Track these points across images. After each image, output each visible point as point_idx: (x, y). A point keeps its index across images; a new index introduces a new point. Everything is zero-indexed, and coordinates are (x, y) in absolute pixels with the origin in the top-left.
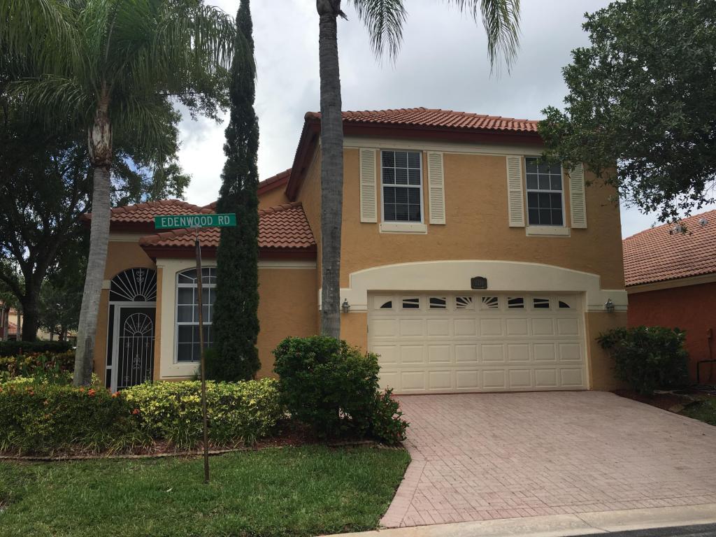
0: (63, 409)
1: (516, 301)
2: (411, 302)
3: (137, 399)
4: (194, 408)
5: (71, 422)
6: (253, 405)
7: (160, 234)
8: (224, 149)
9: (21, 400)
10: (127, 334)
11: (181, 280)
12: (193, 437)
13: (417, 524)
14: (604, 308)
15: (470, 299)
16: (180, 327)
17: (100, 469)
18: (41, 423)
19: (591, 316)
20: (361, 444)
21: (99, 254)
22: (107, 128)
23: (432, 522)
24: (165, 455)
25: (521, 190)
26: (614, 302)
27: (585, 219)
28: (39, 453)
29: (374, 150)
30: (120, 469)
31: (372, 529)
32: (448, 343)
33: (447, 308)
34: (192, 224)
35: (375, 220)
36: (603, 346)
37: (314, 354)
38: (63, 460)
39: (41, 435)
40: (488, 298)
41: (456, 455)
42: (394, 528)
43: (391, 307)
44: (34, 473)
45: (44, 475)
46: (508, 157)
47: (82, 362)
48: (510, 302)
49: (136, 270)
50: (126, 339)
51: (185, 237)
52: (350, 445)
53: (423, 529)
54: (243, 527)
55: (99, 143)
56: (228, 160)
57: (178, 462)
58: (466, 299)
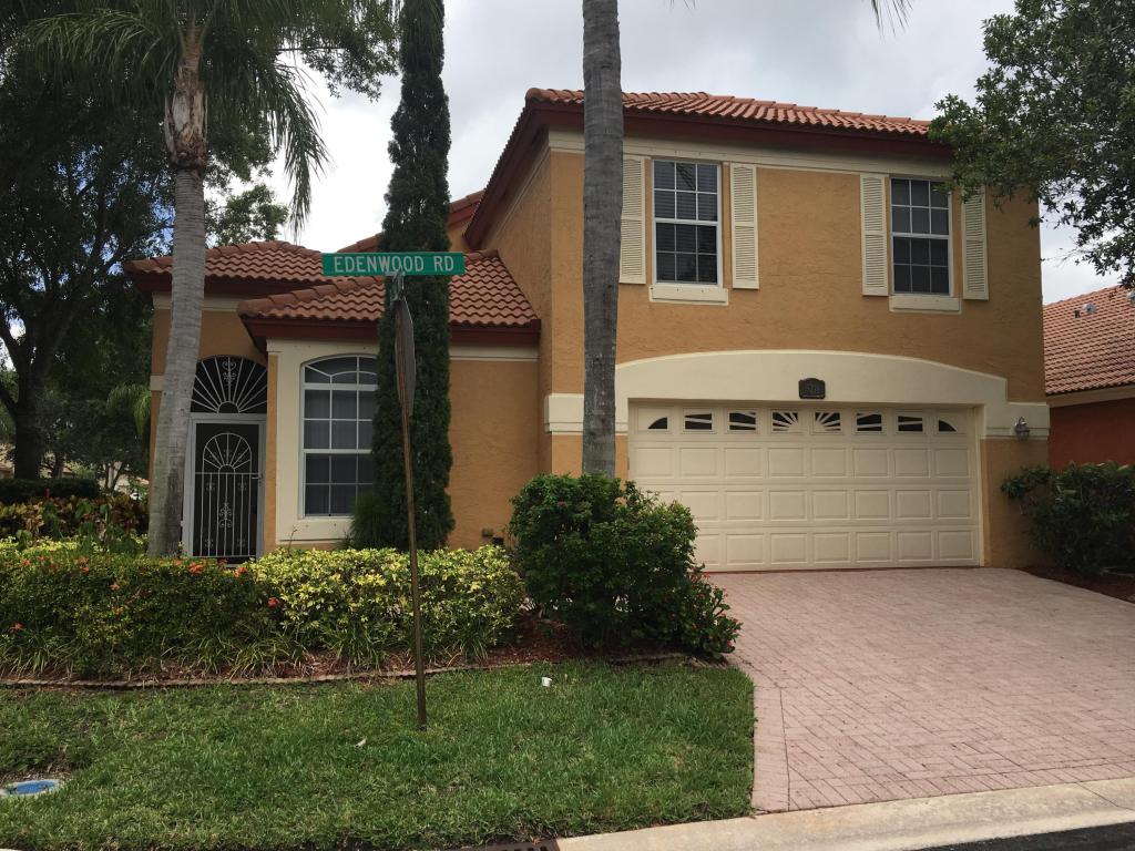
0: (146, 597)
1: (870, 420)
2: (699, 418)
3: (275, 581)
4: (375, 597)
5: (160, 620)
6: (476, 591)
7: (273, 297)
8: (389, 152)
9: (67, 581)
10: (209, 468)
11: (310, 376)
12: (377, 646)
13: (818, 804)
14: (1011, 432)
15: (796, 415)
16: (309, 457)
17: (222, 703)
18: (108, 621)
19: (992, 446)
20: (664, 659)
21: (189, 325)
22: (198, 100)
23: (842, 801)
24: (331, 677)
25: (884, 232)
26: (1030, 423)
27: (986, 284)
28: (108, 674)
29: (642, 159)
30: (259, 703)
31: (741, 815)
32: (760, 488)
33: (758, 429)
34: (388, 268)
35: (641, 280)
36: (1011, 496)
37: (588, 504)
38: (150, 687)
39: (110, 643)
40: (825, 415)
41: (822, 677)
42: (779, 812)
43: (666, 427)
44: (103, 713)
45: (121, 714)
46: (863, 176)
47: (163, 516)
48: (860, 422)
49: (222, 359)
50: (207, 477)
51: (314, 303)
52: (643, 660)
53: (830, 813)
54: (517, 812)
55: (185, 126)
56: (396, 170)
57: (357, 689)
58: (788, 415)
